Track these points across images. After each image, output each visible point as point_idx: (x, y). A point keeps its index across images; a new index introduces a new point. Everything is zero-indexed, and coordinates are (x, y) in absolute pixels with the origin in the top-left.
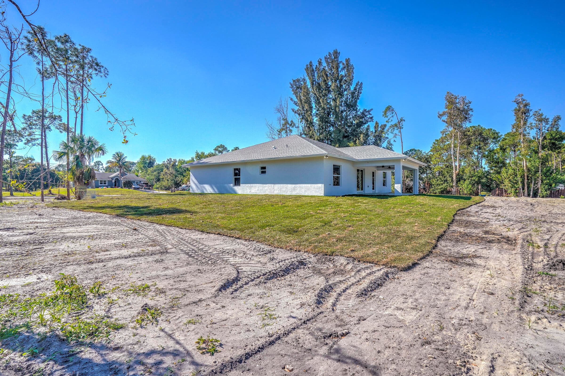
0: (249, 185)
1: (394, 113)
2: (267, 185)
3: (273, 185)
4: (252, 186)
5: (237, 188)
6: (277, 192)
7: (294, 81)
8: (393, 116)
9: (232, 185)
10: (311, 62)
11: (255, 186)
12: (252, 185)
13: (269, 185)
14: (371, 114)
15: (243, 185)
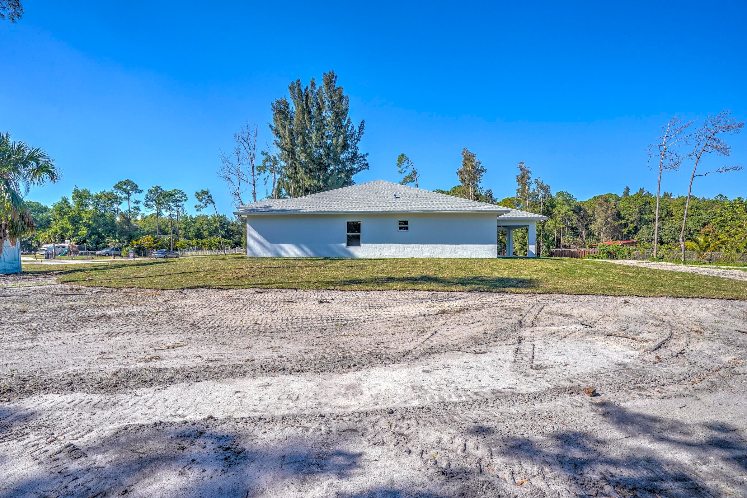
0: (379, 245)
1: (410, 163)
2: (412, 245)
3: (421, 245)
4: (384, 247)
5: (353, 249)
6: (429, 254)
7: (278, 102)
8: (407, 167)
9: (344, 245)
10: (299, 81)
11: (390, 247)
12: (383, 245)
13: (415, 245)
14: (366, 160)
15: (367, 245)
